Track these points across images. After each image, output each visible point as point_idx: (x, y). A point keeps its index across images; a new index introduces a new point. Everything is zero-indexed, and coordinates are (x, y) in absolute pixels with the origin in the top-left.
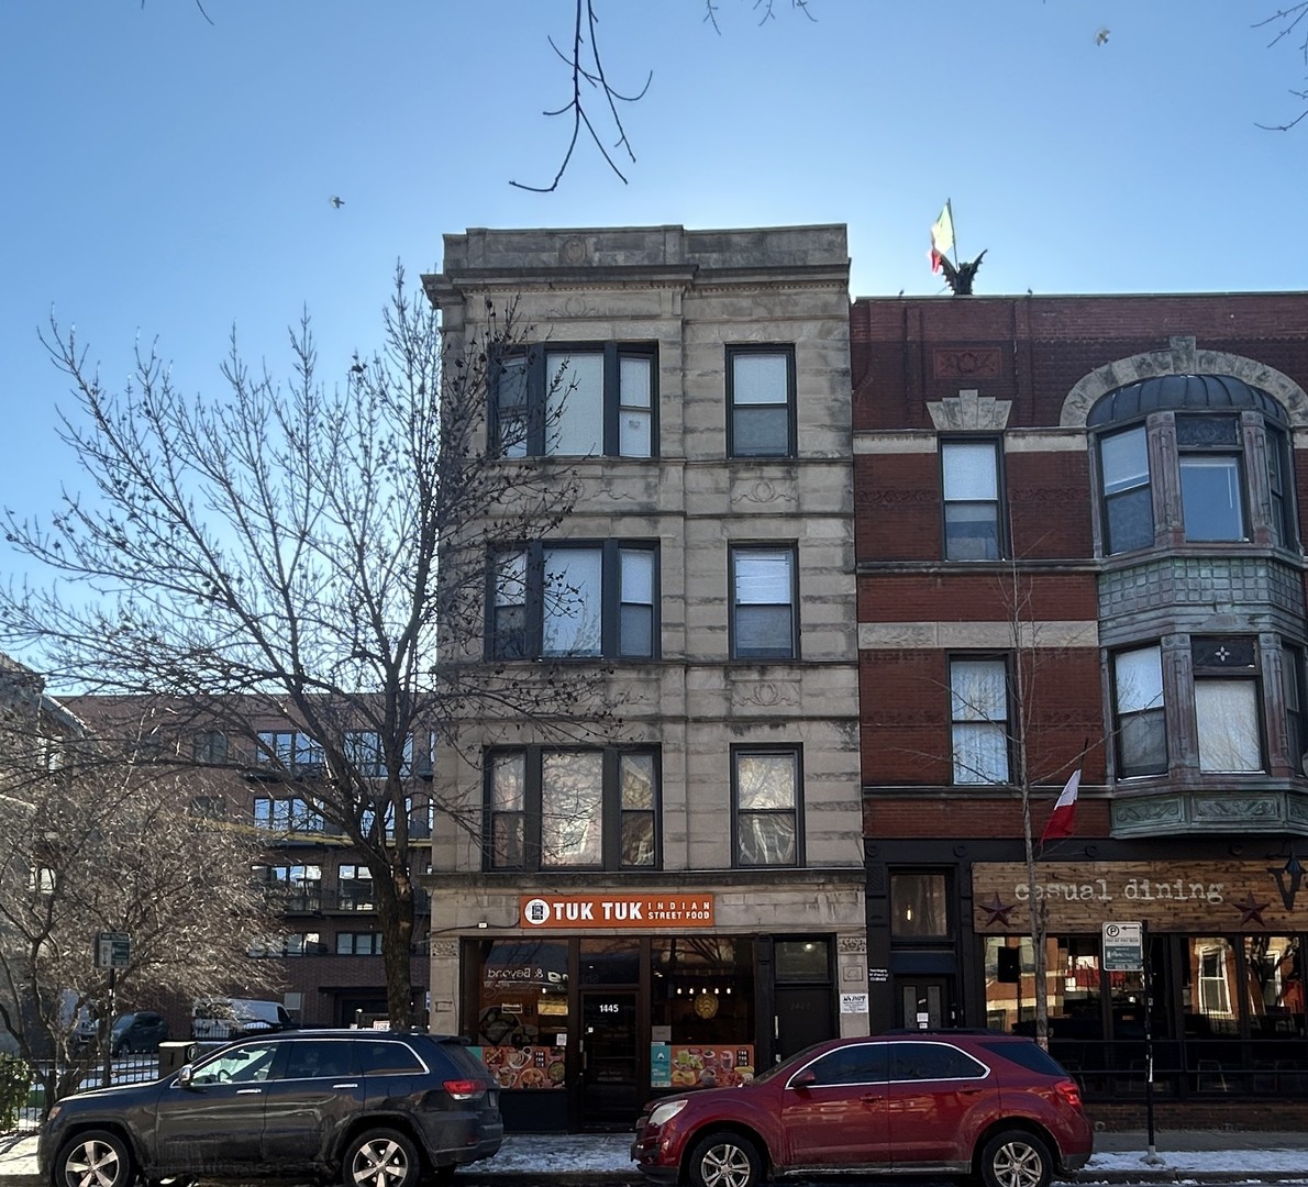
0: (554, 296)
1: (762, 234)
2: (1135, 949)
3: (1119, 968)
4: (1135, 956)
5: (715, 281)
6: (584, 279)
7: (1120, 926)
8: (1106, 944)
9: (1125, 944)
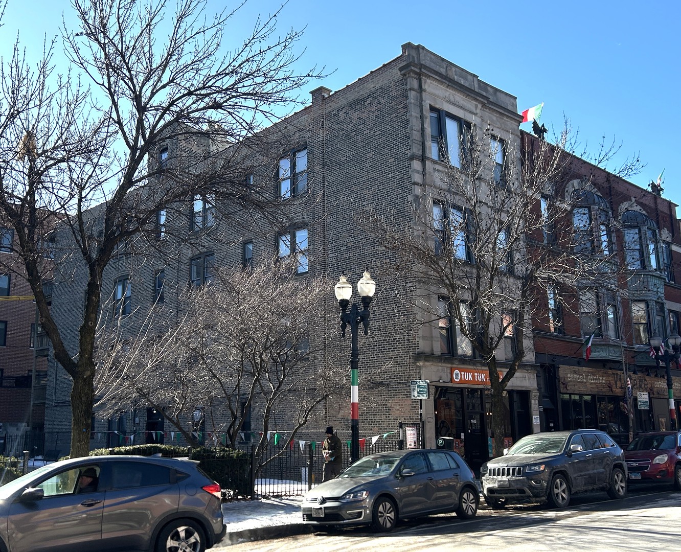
0: (447, 91)
1: (496, 90)
2: (646, 402)
3: (643, 408)
4: (646, 404)
5: (490, 106)
6: (459, 89)
7: (642, 394)
8: (639, 400)
9: (644, 400)
